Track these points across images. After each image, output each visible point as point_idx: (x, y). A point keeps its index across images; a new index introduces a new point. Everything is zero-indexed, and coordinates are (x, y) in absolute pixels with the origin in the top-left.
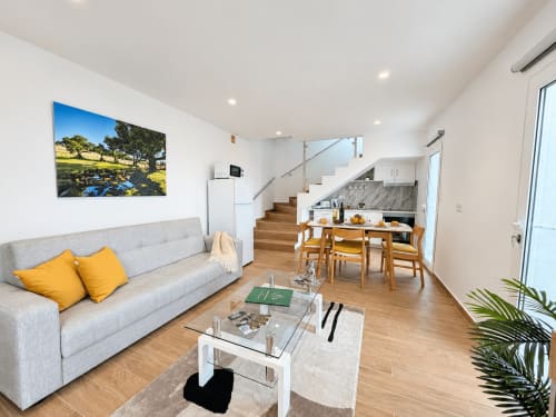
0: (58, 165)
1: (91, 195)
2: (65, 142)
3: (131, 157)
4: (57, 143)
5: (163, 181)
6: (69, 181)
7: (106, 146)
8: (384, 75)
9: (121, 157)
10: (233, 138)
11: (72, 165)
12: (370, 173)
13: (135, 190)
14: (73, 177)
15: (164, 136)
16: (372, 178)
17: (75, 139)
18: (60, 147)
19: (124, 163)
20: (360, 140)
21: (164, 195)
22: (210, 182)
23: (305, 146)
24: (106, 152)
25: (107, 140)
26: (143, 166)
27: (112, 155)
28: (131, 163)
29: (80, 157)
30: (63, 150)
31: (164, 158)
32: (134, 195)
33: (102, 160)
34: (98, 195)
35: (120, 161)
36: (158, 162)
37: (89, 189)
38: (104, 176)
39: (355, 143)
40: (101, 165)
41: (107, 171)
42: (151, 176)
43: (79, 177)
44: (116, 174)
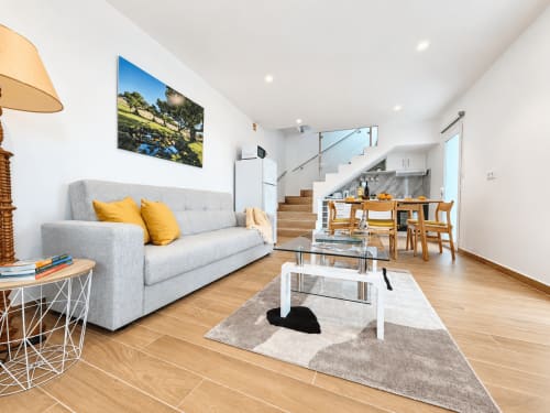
0: (120, 117)
1: (144, 152)
2: (126, 96)
3: (176, 123)
4: (120, 96)
5: (201, 153)
6: (128, 134)
7: (158, 109)
8: (423, 46)
9: (169, 121)
10: (254, 126)
11: (130, 120)
12: (382, 164)
13: (179, 157)
14: (131, 131)
15: (202, 109)
16: (383, 169)
17: (134, 95)
18: (121, 99)
19: (171, 128)
20: (374, 130)
21: (201, 166)
22: (238, 163)
23: (320, 137)
24: (157, 114)
25: (159, 103)
26: (186, 134)
27: (161, 117)
28: (177, 129)
29: (136, 113)
30: (124, 103)
31: (202, 130)
32: (178, 160)
33: (154, 121)
34: (150, 154)
35: (168, 124)
36: (198, 133)
37: (143, 147)
38: (155, 137)
39: (370, 133)
40: (153, 126)
41: (157, 131)
42: (191, 146)
43: (136, 133)
44: (164, 137)
